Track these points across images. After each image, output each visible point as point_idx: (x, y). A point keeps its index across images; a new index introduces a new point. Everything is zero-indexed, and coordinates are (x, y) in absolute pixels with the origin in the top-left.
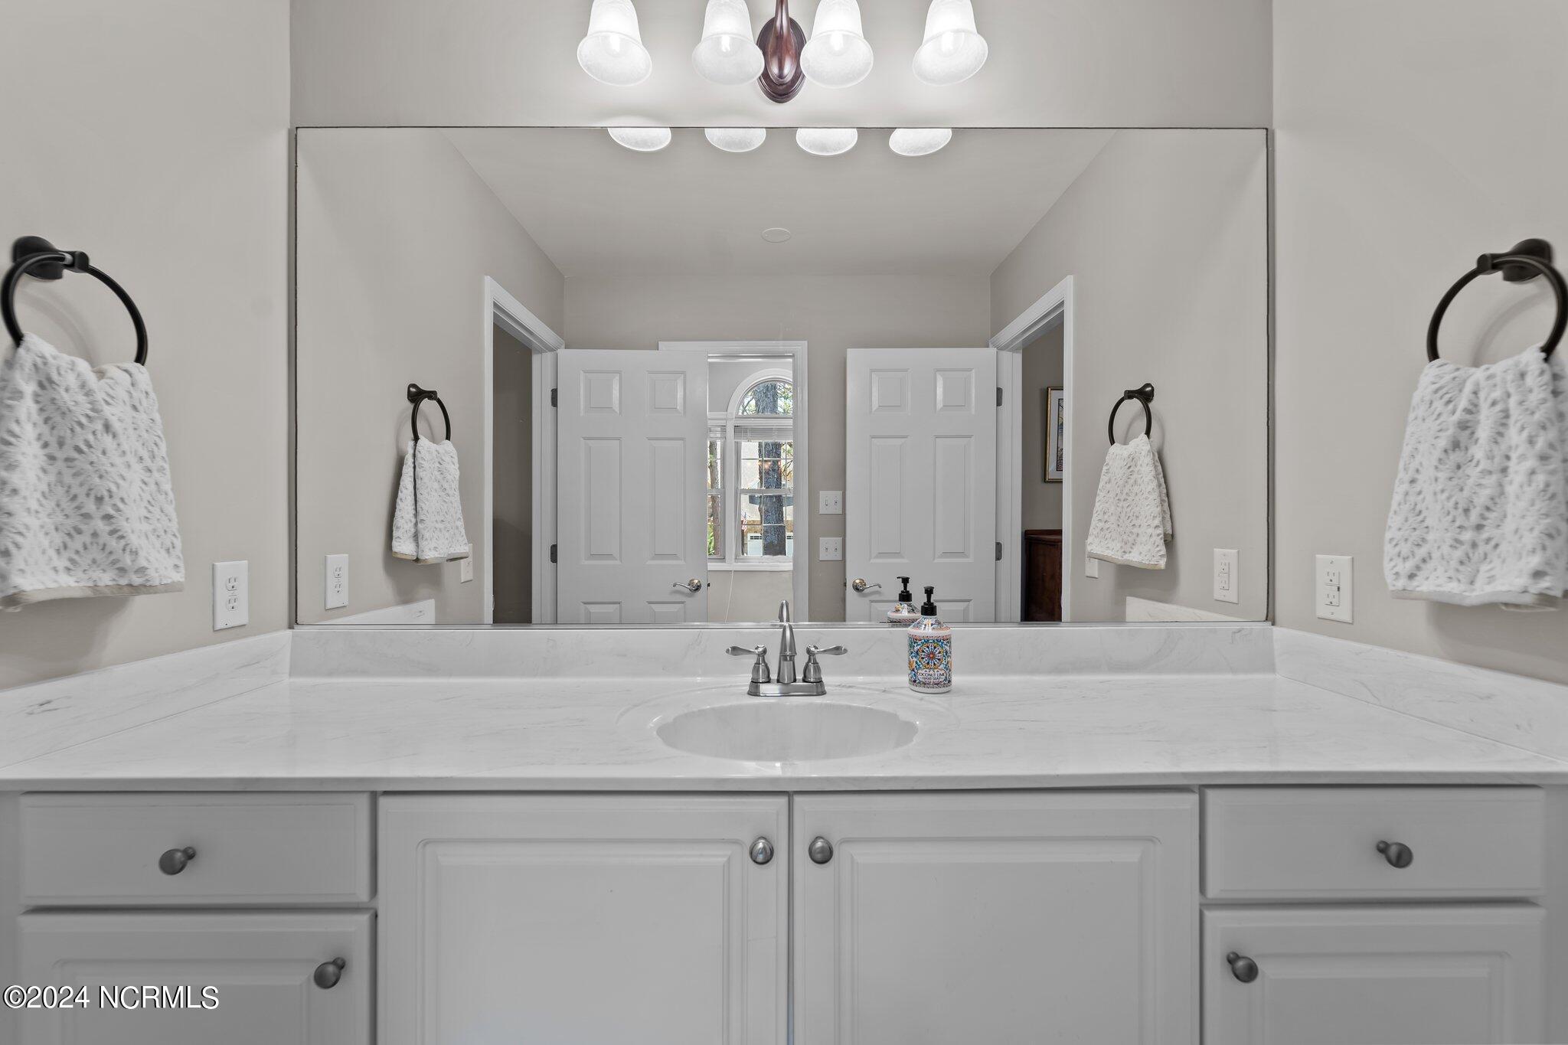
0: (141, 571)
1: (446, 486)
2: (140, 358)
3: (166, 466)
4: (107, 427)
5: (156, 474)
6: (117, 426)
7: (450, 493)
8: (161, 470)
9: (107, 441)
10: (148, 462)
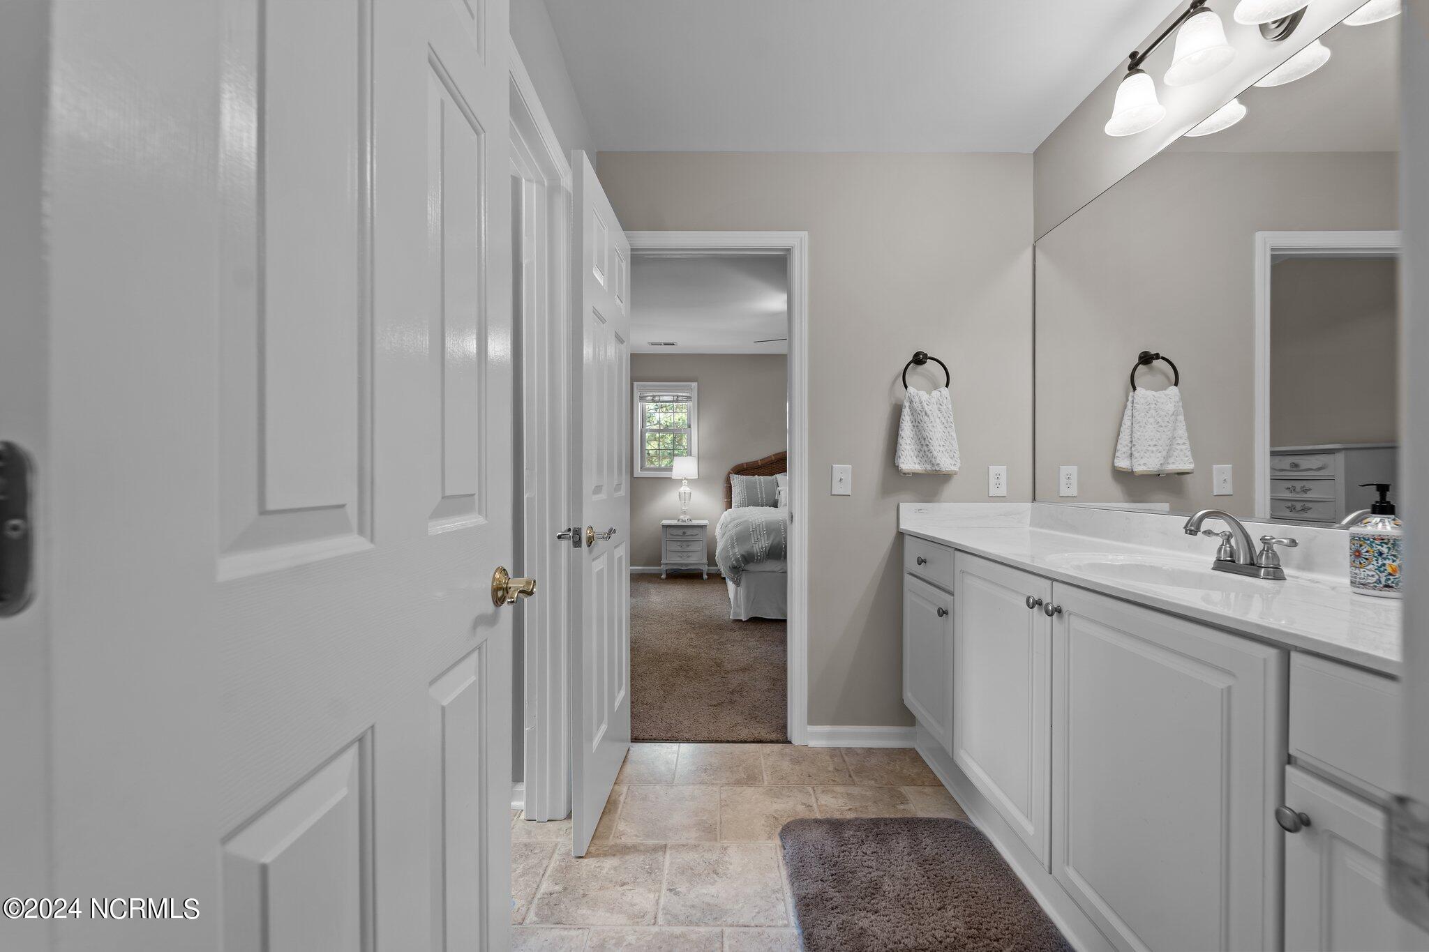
0: (938, 464)
1: (1159, 420)
2: (947, 386)
3: (953, 425)
4: (926, 414)
5: (948, 429)
6: (929, 413)
7: (1163, 425)
8: (950, 427)
9: (926, 418)
10: (946, 424)
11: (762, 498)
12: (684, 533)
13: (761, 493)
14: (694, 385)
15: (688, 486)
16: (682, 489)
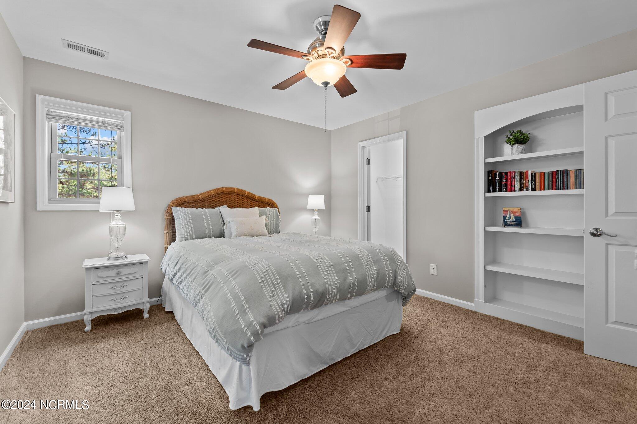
11: (209, 228)
12: (118, 273)
13: (208, 224)
14: (127, 114)
15: (122, 219)
16: (114, 223)
